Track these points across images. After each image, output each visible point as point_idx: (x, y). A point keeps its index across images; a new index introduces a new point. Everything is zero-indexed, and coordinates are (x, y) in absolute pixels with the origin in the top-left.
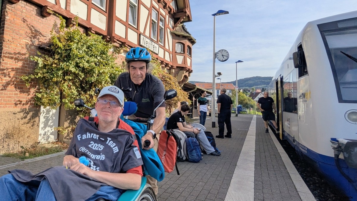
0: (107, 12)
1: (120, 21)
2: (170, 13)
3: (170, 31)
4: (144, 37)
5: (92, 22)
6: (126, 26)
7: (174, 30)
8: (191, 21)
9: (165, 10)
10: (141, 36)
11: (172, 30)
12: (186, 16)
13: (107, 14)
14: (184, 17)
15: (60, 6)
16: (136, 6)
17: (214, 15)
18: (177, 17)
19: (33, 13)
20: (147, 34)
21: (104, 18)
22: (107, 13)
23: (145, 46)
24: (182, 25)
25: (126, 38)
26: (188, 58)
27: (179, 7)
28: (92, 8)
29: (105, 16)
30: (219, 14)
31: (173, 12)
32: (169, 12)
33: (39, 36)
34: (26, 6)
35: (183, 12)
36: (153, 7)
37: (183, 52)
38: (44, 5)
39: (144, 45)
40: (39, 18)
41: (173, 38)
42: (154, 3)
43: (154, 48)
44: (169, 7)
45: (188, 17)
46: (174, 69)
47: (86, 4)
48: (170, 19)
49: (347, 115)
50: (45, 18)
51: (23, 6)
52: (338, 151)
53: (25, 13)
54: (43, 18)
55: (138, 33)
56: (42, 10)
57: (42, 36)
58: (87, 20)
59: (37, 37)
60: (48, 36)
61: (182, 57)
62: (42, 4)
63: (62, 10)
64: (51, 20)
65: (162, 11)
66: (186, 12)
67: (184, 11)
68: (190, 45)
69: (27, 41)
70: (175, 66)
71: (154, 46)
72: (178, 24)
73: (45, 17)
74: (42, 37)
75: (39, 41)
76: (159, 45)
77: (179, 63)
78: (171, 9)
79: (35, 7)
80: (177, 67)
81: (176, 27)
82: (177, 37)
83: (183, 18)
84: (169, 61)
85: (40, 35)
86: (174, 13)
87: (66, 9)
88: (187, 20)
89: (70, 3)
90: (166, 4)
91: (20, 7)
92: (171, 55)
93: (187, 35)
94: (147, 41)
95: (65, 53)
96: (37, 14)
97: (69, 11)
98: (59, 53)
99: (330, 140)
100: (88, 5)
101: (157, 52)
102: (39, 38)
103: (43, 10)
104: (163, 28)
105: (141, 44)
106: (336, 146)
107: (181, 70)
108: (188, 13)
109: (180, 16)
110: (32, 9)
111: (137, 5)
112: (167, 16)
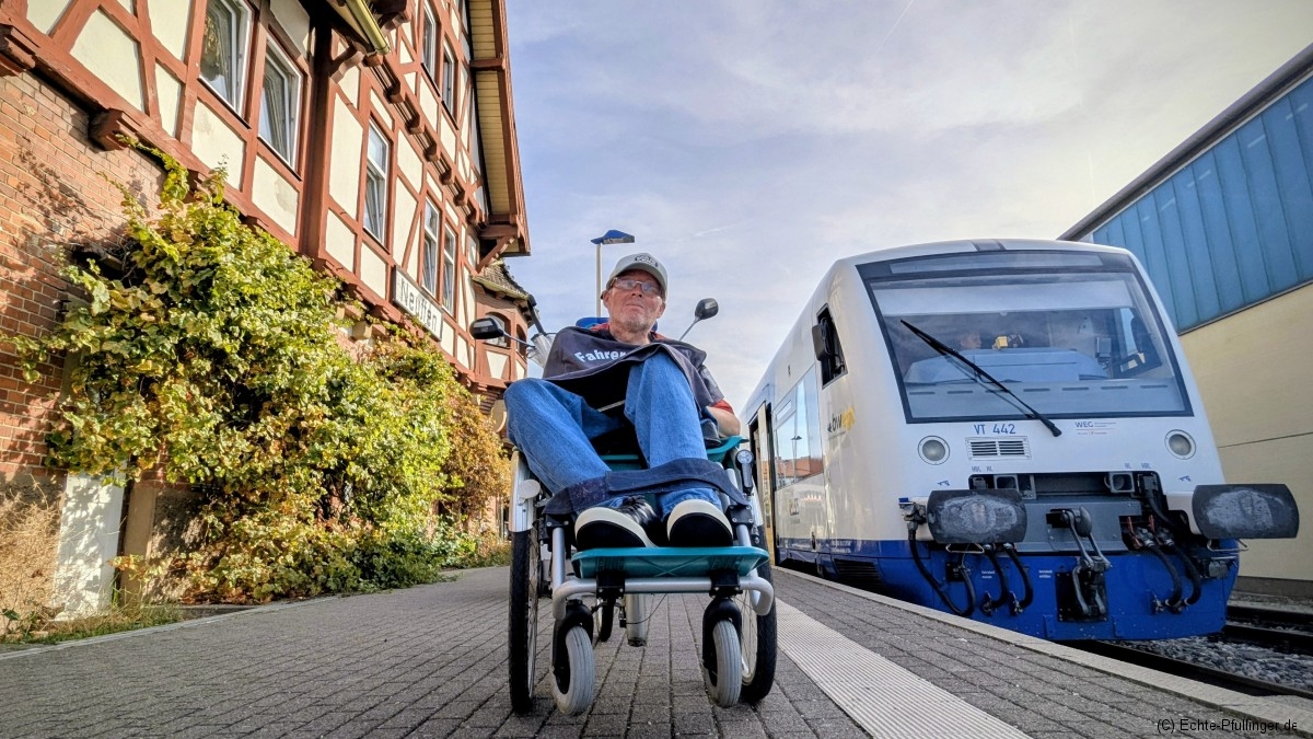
0: (302, 178)
1: (341, 214)
2: (472, 221)
3: (471, 277)
4: (406, 281)
5: (256, 200)
6: (356, 235)
7: (481, 274)
8: (528, 254)
9: (458, 209)
10: (398, 273)
11: (474, 273)
12: (515, 237)
13: (300, 185)
14: (511, 241)
15: (159, 123)
16: (383, 179)
17: (598, 241)
18: (488, 235)
19: (63, 125)
20: (412, 270)
21: (293, 197)
22: (300, 180)
23: (408, 308)
24: (500, 262)
25: (354, 272)
26: (518, 364)
27: (493, 210)
28: (258, 154)
29: (295, 188)
30: (612, 242)
31: (481, 219)
32: (470, 218)
33: (78, 212)
34: (38, 95)
35: (507, 223)
36: (428, 192)
37: (505, 345)
38: (107, 107)
39: (403, 303)
40: (81, 147)
41: (476, 301)
42: (430, 180)
43: (429, 317)
44: (470, 204)
45: (521, 241)
46: (480, 392)
47: (239, 136)
48: (470, 238)
49: (921, 447)
50: (102, 153)
51: (29, 91)
52: (913, 520)
53: (32, 117)
54: (96, 152)
55: (387, 264)
56: (96, 122)
57: (85, 213)
58: (241, 190)
59: (72, 214)
60: (107, 216)
61: (504, 359)
62: (100, 103)
63: (167, 139)
64: (124, 164)
65: (450, 210)
66: (515, 226)
67: (511, 221)
68: (524, 325)
69: (32, 221)
70: (483, 385)
71: (429, 311)
72: (493, 259)
73: (103, 148)
74: (87, 218)
75: (77, 229)
76: (442, 311)
77: (494, 376)
78: (474, 211)
79: (70, 106)
80: (490, 388)
81: (487, 266)
82: (490, 298)
83: (508, 243)
84: (467, 366)
85: (81, 210)
86: (482, 225)
87: (178, 136)
88: (517, 250)
89: (192, 122)
90: (462, 192)
91: (17, 94)
92: (472, 349)
93: (516, 293)
94: (411, 295)
95: (193, 277)
96: (76, 134)
97: (188, 148)
98: (168, 278)
99: (898, 502)
100: (245, 143)
101: (437, 334)
102: (74, 219)
103: (100, 125)
104: (453, 262)
105: (399, 298)
106: (909, 513)
107: (498, 399)
108: (521, 229)
109: (500, 235)
110: (59, 111)
111: (385, 176)
112: (464, 230)
